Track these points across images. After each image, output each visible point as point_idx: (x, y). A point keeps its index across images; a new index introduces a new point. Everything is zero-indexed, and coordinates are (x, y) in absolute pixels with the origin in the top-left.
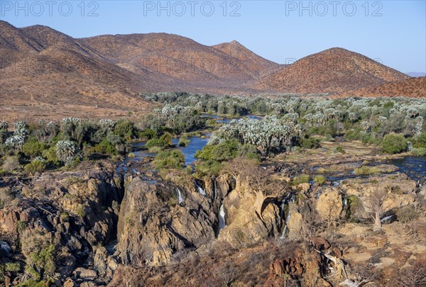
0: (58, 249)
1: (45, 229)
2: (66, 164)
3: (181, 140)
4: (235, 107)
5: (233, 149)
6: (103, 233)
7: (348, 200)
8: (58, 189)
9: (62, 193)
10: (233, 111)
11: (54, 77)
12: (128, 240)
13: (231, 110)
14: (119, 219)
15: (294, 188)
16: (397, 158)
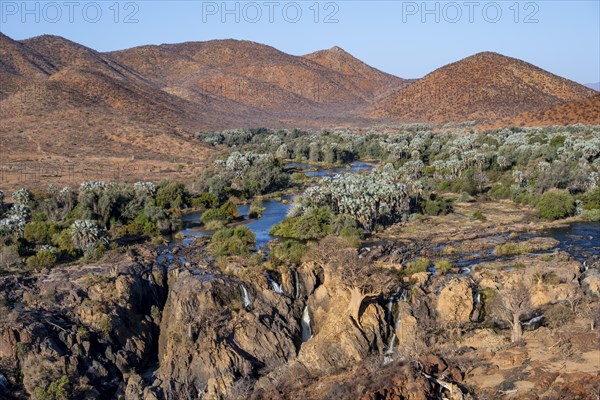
0: (73, 381)
1: (55, 353)
2: (86, 255)
3: (253, 208)
4: (335, 151)
5: (324, 221)
6: (139, 353)
7: (482, 295)
8: (73, 293)
9: (79, 299)
10: (331, 158)
11: (70, 115)
12: (172, 363)
13: (329, 156)
14: (161, 333)
15: (406, 279)
16: (558, 226)
